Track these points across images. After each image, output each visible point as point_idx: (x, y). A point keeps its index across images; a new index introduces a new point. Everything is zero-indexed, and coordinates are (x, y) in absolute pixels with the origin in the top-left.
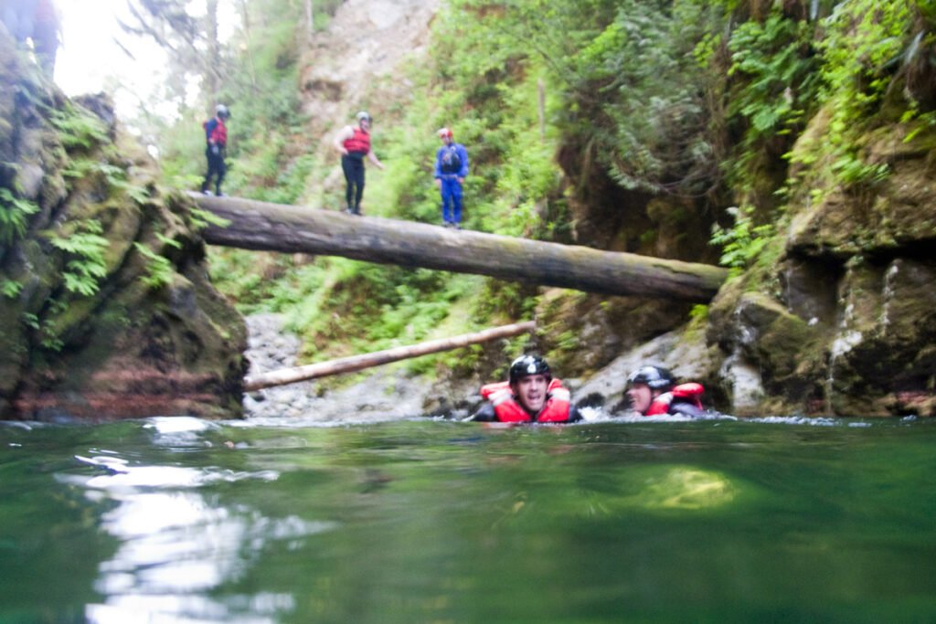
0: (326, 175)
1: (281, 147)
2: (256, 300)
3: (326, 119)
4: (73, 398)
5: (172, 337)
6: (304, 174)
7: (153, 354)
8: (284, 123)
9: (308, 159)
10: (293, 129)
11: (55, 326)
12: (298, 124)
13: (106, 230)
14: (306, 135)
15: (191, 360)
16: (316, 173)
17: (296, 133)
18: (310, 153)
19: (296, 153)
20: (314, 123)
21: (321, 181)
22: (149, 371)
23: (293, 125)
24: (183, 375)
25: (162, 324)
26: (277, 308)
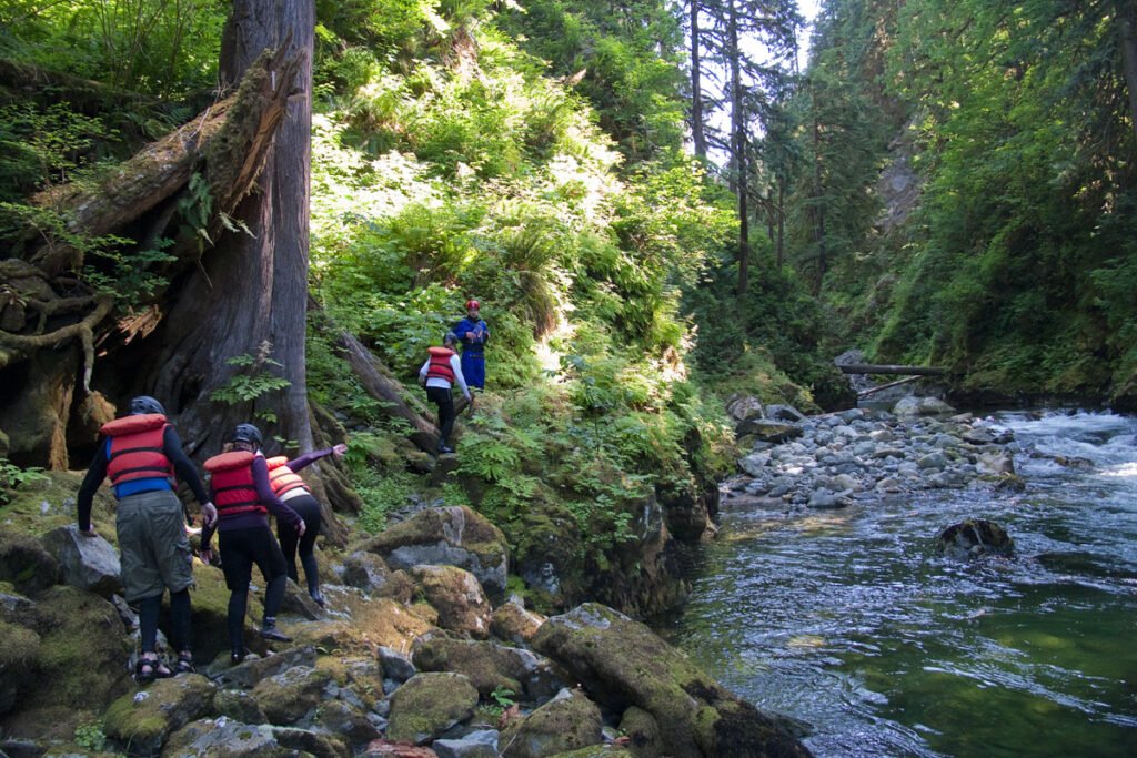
26: (859, 347)
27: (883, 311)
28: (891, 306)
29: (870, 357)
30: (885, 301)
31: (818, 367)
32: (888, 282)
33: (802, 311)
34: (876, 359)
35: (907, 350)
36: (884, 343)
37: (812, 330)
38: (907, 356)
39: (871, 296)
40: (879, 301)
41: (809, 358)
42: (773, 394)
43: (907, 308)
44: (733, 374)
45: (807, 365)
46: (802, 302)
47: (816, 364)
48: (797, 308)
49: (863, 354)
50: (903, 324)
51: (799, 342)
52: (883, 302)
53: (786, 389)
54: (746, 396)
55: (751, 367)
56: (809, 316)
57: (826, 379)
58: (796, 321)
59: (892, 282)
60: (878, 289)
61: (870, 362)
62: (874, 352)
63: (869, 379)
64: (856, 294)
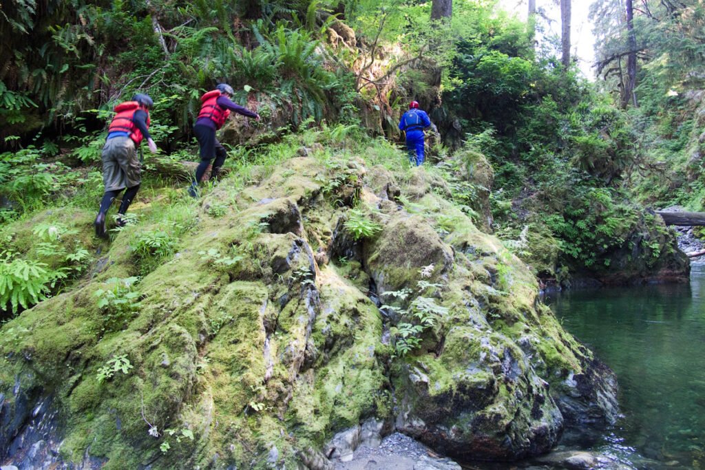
0: (701, 133)
1: (674, 118)
2: (668, 199)
3: (697, 100)
4: (654, 277)
5: (674, 263)
6: (688, 131)
7: (670, 267)
8: (674, 105)
9: (689, 123)
10: (679, 108)
11: (650, 263)
12: (681, 104)
13: (658, 242)
14: (686, 110)
15: (679, 268)
16: (695, 131)
17: (681, 109)
18: (690, 119)
19: (682, 120)
20: (690, 103)
21: (698, 135)
22: (669, 271)
23: (679, 105)
24: (677, 272)
25: (672, 261)
26: (679, 203)
31: (621, 211)
33: (598, 125)
37: (612, 154)
39: (693, 150)
45: (602, 206)
46: (598, 113)
47: (620, 206)
48: (589, 122)
51: (590, 170)
56: (608, 133)
57: (634, 229)
58: (584, 138)
63: (693, 236)
64: (676, 150)
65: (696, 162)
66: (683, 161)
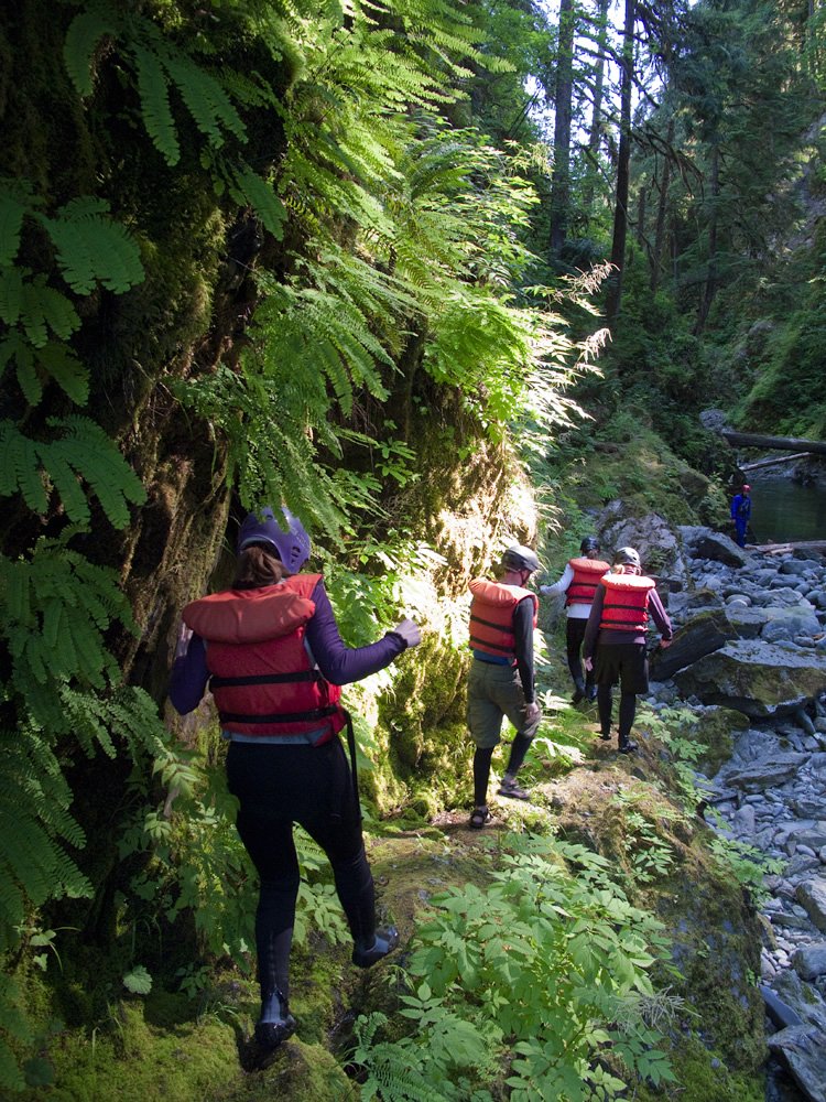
26: (720, 407)
27: (754, 365)
28: (767, 359)
29: (736, 420)
30: (759, 352)
32: (764, 330)
33: (680, 354)
34: (743, 423)
35: (786, 415)
36: (757, 403)
37: (692, 383)
38: (785, 423)
39: (740, 346)
40: (750, 353)
41: (688, 422)
42: (669, 491)
43: (787, 364)
44: (598, 449)
45: (683, 430)
48: (673, 350)
49: (726, 416)
50: (783, 383)
51: (673, 396)
52: (757, 353)
53: (689, 482)
54: (643, 514)
55: (627, 439)
59: (770, 331)
60: (750, 338)
61: (735, 426)
62: (741, 414)
64: (721, 343)
65: (742, 361)
66: (728, 357)
